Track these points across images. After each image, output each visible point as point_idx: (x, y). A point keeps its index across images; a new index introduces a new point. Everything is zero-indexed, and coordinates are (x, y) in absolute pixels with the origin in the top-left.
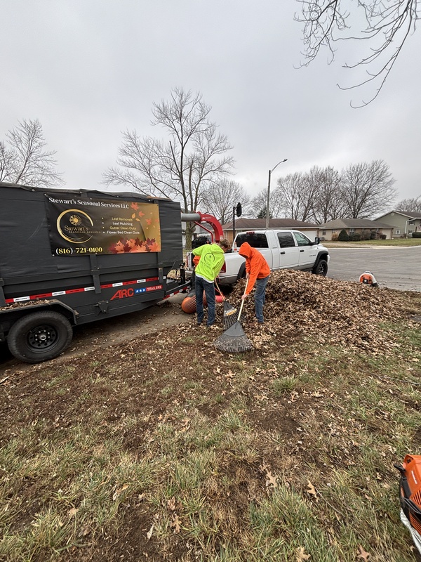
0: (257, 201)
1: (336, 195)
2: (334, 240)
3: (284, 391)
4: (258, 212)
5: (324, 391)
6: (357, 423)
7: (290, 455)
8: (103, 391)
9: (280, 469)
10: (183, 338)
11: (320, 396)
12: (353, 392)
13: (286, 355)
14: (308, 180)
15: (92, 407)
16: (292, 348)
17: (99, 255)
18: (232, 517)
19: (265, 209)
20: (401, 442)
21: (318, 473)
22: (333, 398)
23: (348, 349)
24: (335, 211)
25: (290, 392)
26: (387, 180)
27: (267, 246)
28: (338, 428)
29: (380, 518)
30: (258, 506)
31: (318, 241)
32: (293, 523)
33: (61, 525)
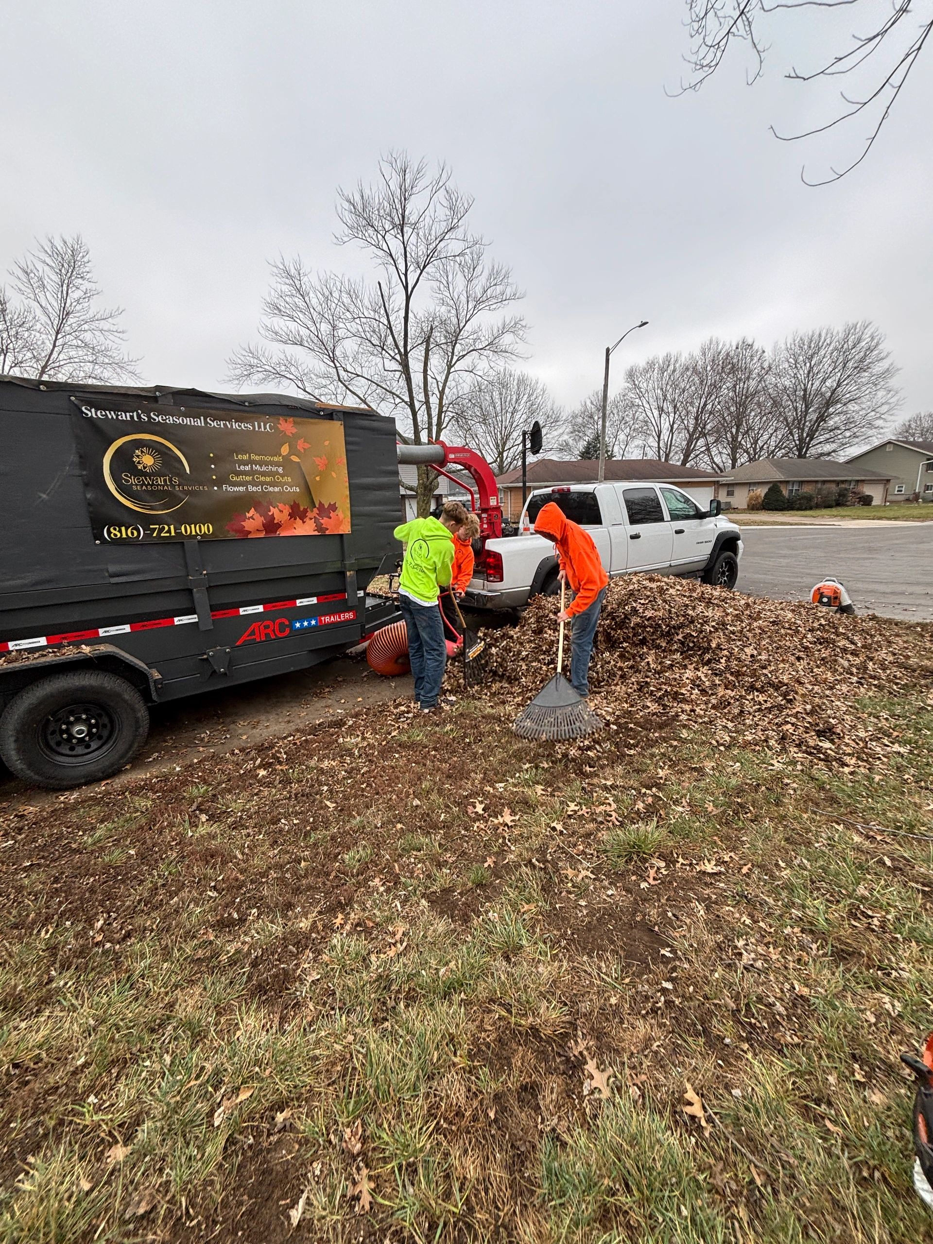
0: (579, 420)
1: (759, 404)
2: (753, 507)
3: (631, 859)
4: (581, 445)
5: (727, 859)
6: (807, 938)
7: (643, 1017)
8: (209, 856)
9: (617, 1052)
10: (401, 731)
11: (716, 869)
12: (796, 862)
13: (638, 771)
14: (695, 371)
15: (182, 894)
16: (653, 755)
17: (205, 541)
18: (497, 1173)
19: (597, 438)
20: (912, 988)
21: (709, 1064)
22: (747, 875)
23: (784, 758)
24: (756, 442)
25: (645, 861)
26: (878, 368)
27: (599, 522)
28: (759, 949)
29: (863, 1182)
30: (564, 1145)
31: (718, 509)
32: (646, 1192)
33: (86, 1186)
